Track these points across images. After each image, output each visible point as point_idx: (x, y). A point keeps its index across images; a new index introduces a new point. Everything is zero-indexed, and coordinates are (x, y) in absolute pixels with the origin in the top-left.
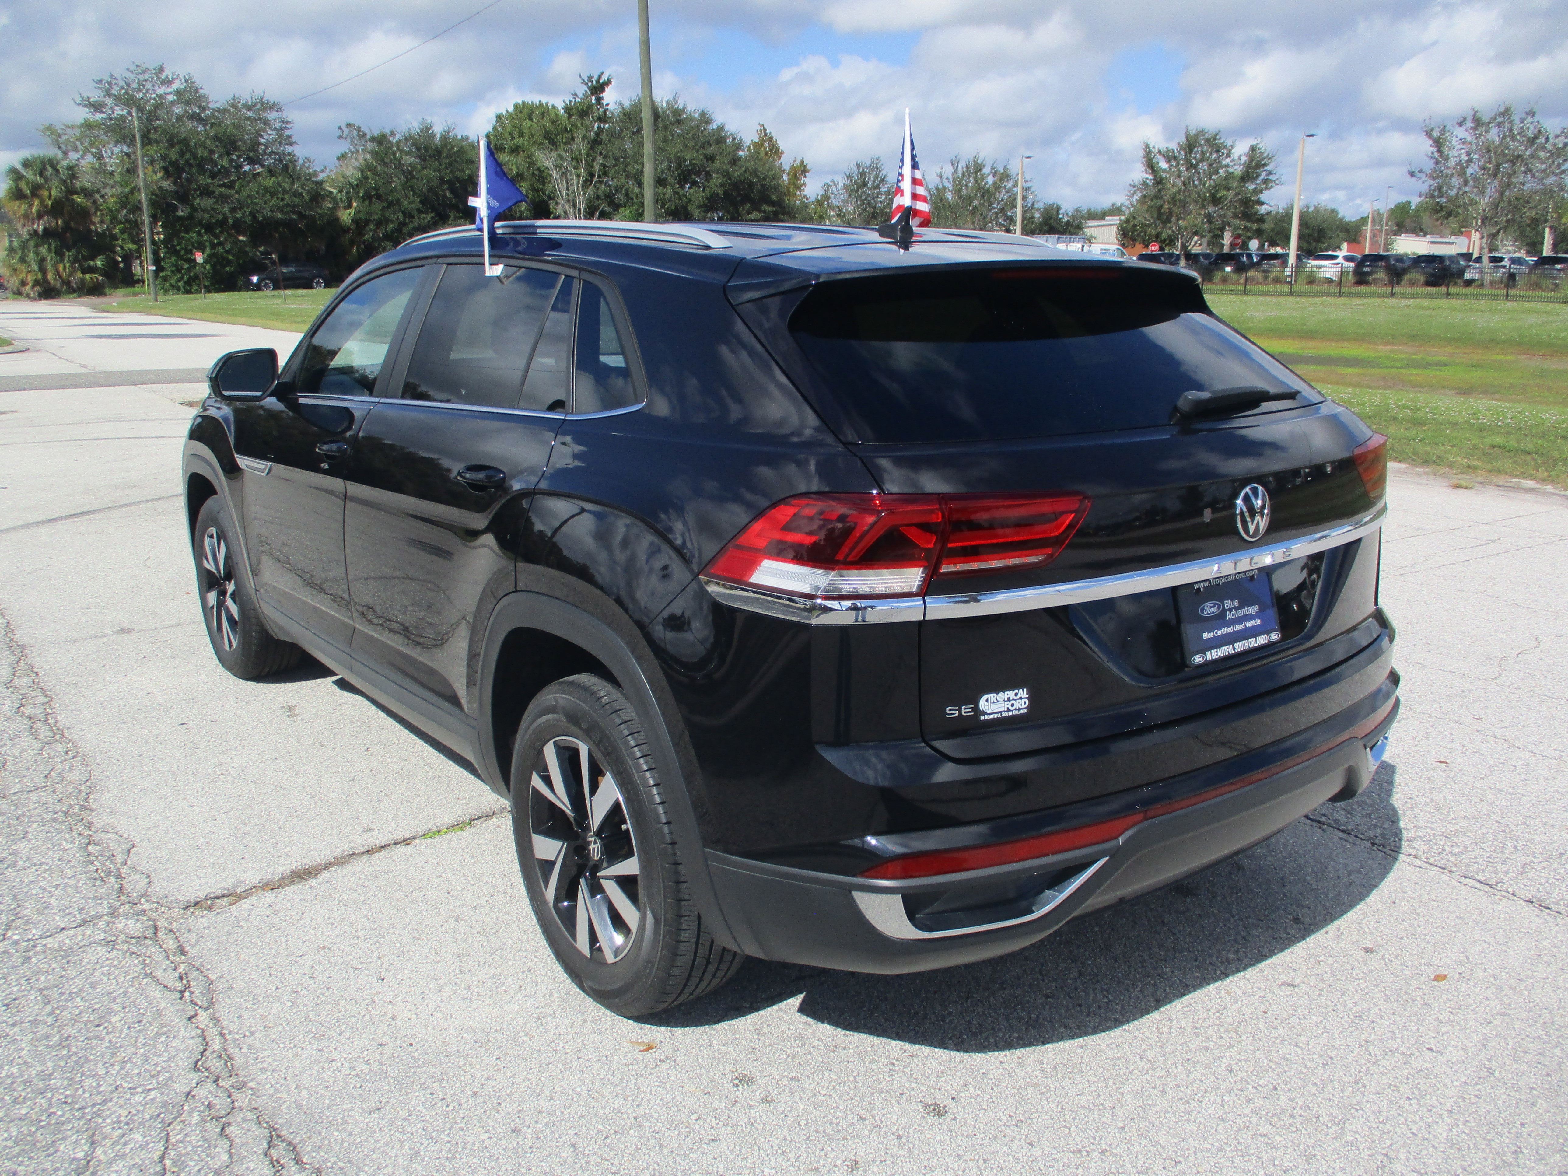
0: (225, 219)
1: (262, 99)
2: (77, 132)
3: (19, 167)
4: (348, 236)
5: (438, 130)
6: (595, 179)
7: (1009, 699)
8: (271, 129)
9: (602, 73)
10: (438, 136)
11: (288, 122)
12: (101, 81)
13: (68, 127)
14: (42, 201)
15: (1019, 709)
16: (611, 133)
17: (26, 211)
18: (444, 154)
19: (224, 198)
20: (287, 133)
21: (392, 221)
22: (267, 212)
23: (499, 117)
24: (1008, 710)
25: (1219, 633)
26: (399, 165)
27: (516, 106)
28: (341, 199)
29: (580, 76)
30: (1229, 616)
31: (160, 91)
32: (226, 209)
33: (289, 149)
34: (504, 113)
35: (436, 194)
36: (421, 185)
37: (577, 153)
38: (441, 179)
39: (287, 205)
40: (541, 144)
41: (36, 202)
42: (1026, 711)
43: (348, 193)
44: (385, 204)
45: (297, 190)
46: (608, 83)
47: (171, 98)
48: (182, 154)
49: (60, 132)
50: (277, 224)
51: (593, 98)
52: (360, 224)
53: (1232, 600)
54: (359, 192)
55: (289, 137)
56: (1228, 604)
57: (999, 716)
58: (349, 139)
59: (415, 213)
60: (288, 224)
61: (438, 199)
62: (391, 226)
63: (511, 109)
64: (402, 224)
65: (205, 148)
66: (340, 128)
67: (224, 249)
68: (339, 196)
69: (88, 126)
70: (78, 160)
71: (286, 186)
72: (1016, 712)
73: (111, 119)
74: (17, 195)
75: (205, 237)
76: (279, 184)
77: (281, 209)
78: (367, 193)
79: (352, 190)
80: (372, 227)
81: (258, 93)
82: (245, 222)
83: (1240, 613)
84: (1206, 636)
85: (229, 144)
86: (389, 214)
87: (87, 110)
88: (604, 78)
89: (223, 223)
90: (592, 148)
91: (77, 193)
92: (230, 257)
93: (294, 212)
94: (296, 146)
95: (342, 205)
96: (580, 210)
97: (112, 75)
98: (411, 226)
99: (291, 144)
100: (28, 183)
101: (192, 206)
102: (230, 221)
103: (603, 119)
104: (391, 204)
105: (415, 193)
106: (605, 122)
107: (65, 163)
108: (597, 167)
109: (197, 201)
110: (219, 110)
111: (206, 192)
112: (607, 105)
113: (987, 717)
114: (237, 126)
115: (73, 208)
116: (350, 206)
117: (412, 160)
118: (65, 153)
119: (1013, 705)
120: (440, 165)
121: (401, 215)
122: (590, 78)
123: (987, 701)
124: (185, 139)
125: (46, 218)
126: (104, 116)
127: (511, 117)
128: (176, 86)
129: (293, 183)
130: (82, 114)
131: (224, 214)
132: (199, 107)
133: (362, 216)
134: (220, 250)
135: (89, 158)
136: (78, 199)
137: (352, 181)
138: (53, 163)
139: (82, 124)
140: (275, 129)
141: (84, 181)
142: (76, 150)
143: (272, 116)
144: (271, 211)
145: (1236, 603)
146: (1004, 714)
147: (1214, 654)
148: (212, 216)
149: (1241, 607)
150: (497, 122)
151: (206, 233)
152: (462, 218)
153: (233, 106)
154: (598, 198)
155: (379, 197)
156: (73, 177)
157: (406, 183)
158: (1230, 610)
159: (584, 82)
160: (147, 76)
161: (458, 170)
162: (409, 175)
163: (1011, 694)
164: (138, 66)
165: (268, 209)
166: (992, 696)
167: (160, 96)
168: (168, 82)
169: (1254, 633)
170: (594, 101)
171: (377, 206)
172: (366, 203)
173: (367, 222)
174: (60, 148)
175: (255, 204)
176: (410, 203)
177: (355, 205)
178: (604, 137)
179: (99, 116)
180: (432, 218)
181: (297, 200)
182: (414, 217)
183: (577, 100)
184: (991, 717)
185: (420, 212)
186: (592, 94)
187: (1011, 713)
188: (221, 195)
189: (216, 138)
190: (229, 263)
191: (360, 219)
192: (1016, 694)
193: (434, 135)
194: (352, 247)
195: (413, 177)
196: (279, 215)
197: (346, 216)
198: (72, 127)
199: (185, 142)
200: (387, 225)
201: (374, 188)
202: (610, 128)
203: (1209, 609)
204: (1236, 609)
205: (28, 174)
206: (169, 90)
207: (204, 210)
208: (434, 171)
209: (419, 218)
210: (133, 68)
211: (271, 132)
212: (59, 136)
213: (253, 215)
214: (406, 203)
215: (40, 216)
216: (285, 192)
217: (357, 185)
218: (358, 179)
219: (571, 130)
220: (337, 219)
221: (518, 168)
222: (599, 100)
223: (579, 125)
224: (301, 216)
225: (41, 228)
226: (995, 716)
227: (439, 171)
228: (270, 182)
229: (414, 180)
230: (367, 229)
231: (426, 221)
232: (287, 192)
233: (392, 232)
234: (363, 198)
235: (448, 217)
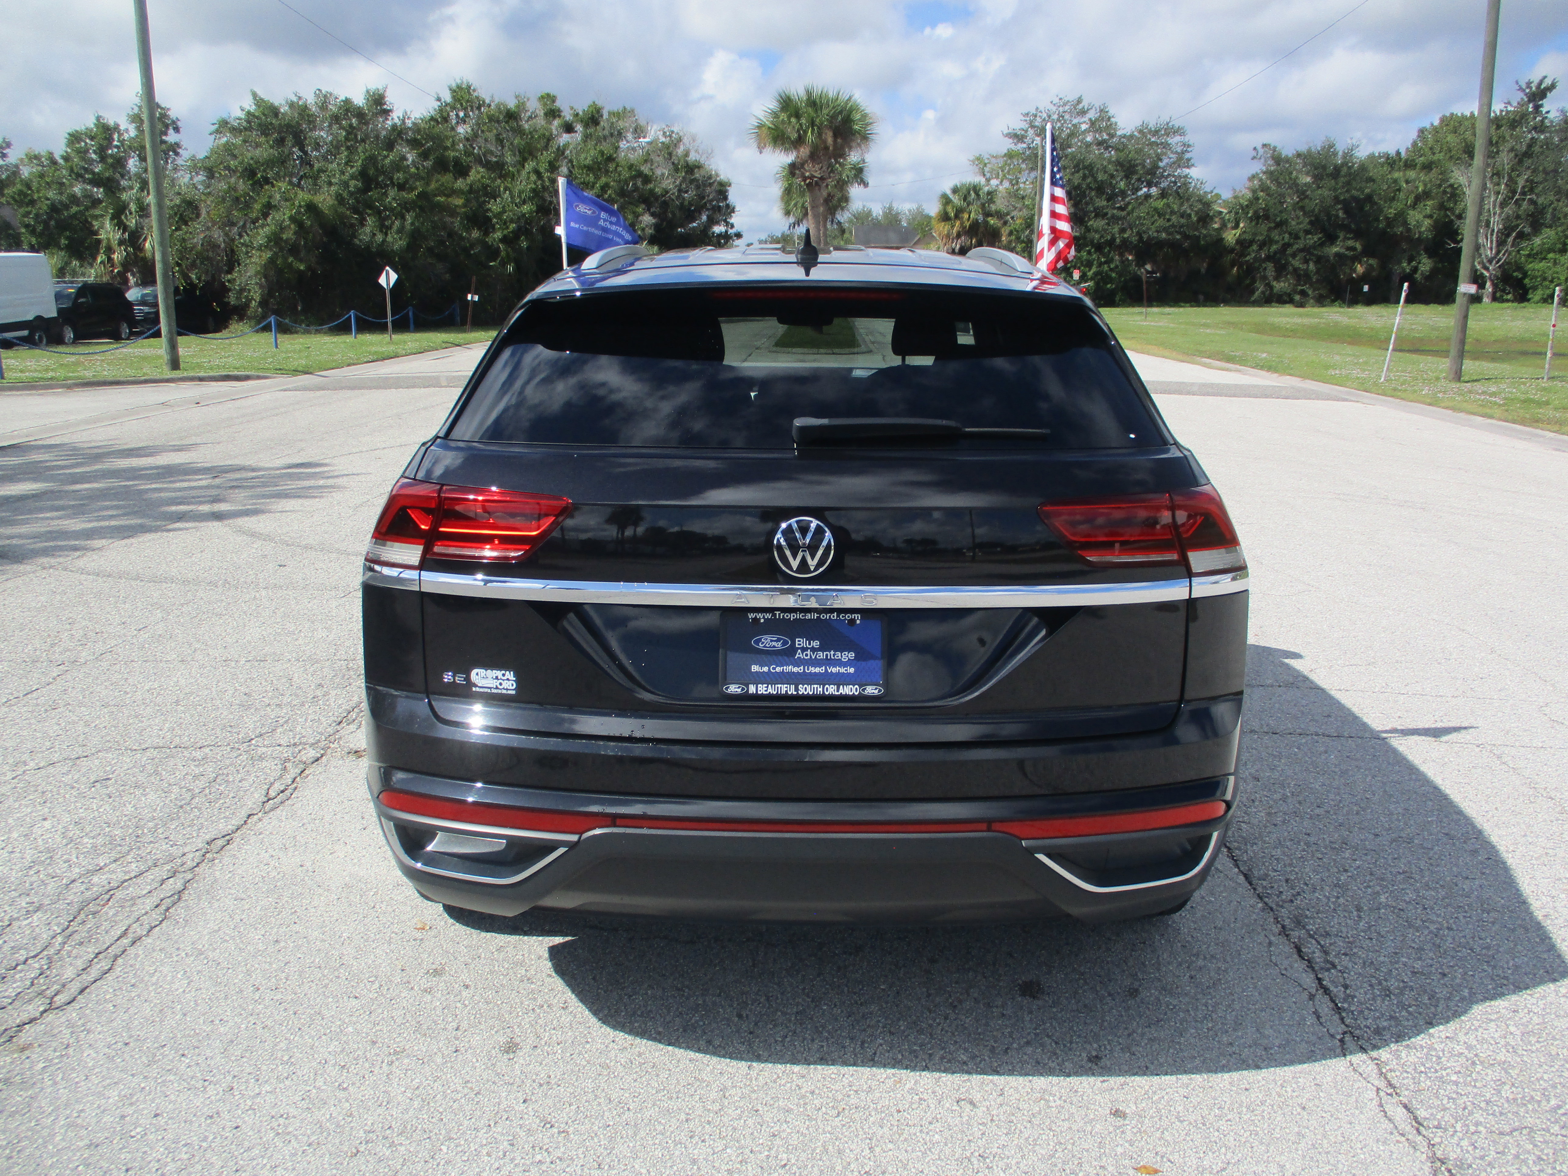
0: (1113, 239)
1: (1168, 124)
2: (1001, 162)
3: (949, 192)
4: (1229, 258)
5: (1341, 148)
6: (1517, 197)
7: (497, 678)
8: (1172, 152)
9: (1545, 77)
10: (1340, 153)
11: (1189, 146)
12: (1028, 114)
13: (993, 157)
14: (962, 224)
15: (507, 689)
16: (1547, 143)
17: (949, 231)
18: (1342, 173)
19: (1115, 219)
20: (1187, 156)
21: (1277, 242)
22: (1152, 233)
23: (1422, 131)
24: (497, 688)
25: (778, 669)
26: (1295, 184)
27: (1443, 120)
28: (1229, 220)
29: (1517, 83)
30: (799, 655)
31: (1075, 121)
32: (1116, 229)
33: (1186, 171)
34: (1428, 126)
35: (1328, 215)
36: (1313, 204)
37: (1500, 169)
38: (1336, 200)
39: (1173, 226)
40: (1459, 159)
41: (958, 223)
42: (514, 692)
43: (1237, 213)
44: (1273, 225)
45: (1185, 212)
46: (1552, 87)
47: (1084, 127)
48: (1084, 177)
49: (986, 161)
50: (1160, 244)
51: (1531, 105)
52: (1243, 244)
53: (810, 639)
54: (1248, 213)
55: (1189, 160)
56: (800, 642)
57: (489, 691)
58: (1262, 160)
59: (1301, 234)
60: (1173, 245)
61: (1329, 219)
62: (1274, 247)
63: (1436, 123)
64: (1286, 246)
65: (1105, 172)
66: (1255, 149)
67: (1109, 267)
68: (1227, 217)
69: (1010, 155)
70: (997, 186)
71: (1176, 207)
72: (504, 692)
73: (1029, 148)
74: (945, 217)
75: (1094, 256)
76: (1168, 205)
77: (1165, 230)
78: (1256, 213)
79: (1240, 210)
80: (1255, 247)
81: (1165, 119)
82: (1131, 242)
83: (821, 655)
84: (755, 668)
85: (1128, 168)
86: (1275, 235)
87: (1011, 141)
88: (1548, 82)
89: (1111, 243)
90: (1520, 162)
91: (991, 215)
92: (1114, 275)
93: (1179, 233)
94: (1193, 168)
95: (1229, 225)
96: (1493, 230)
97: (1037, 109)
98: (1296, 247)
99: (1188, 167)
100: (953, 207)
101: (1086, 227)
102: (1118, 240)
103: (1540, 128)
104: (1279, 225)
105: (1305, 214)
106: (1542, 132)
107: (986, 189)
108: (1521, 182)
109: (1091, 223)
110: (1124, 136)
111: (1099, 214)
112: (1548, 112)
113: (478, 689)
114: (1139, 151)
115: (986, 229)
116: (1236, 226)
117: (1308, 179)
118: (988, 180)
119: (501, 684)
120: (1337, 184)
121: (1287, 236)
122: (1529, 84)
123: (477, 674)
124: (1090, 165)
125: (963, 238)
126: (1025, 146)
127: (1435, 130)
128: (1092, 115)
129: (1182, 204)
130: (1008, 145)
131: (1113, 235)
132: (1108, 134)
133: (1247, 237)
134: (1106, 268)
135: (1006, 184)
136: (992, 221)
137: (1241, 201)
138: (976, 189)
139: (1005, 154)
140: (1176, 153)
141: (1000, 204)
142: (997, 178)
143: (1174, 140)
144: (1158, 232)
145: (816, 644)
146: (494, 691)
147: (762, 689)
148: (1102, 236)
149: (822, 649)
150: (1419, 136)
151: (1095, 252)
152: (1352, 238)
153: (1141, 132)
154: (1518, 217)
155: (1267, 217)
156: (991, 201)
157: (1298, 203)
158: (804, 649)
159: (1521, 89)
160: (1067, 108)
161: (1355, 189)
162: (1302, 194)
163: (499, 673)
164: (1061, 99)
165: (1155, 229)
166: (482, 672)
167: (1075, 126)
168: (1083, 112)
169: (840, 680)
170: (1530, 110)
171: (1264, 227)
172: (1253, 223)
173: (1251, 242)
174: (984, 175)
175: (1142, 224)
176: (1298, 224)
177: (1241, 225)
178: (1537, 149)
179: (1021, 146)
180: (1319, 239)
181: (1183, 221)
182: (1300, 238)
183: (1510, 108)
184: (482, 690)
185: (1307, 232)
186: (1530, 101)
187: (500, 691)
188: (1113, 216)
189: (1119, 163)
190: (1111, 280)
191: (1245, 239)
192: (504, 675)
193: (1335, 154)
194: (1233, 266)
195: (1307, 197)
196: (1164, 235)
197: (1231, 237)
198: (996, 157)
199: (1090, 167)
200: (1271, 245)
201: (1264, 209)
202: (1546, 138)
203: (769, 642)
204: (813, 650)
205: (956, 199)
206: (1083, 120)
207: (1096, 231)
208: (1330, 190)
209: (1305, 239)
210: (1056, 100)
211: (1171, 156)
212: (985, 165)
213: (1139, 234)
214: (1294, 223)
215: (959, 236)
216: (1173, 212)
217: (1247, 206)
218: (1249, 200)
219: (1497, 143)
220: (1222, 239)
221: (1425, 185)
222: (1537, 108)
223: (1508, 138)
224: (1186, 237)
225: (958, 246)
226: (486, 690)
227: (1335, 190)
228: (1160, 204)
229: (1307, 201)
230: (1251, 249)
231: (1312, 242)
232: (1175, 213)
233: (1275, 253)
234: (1251, 219)
235: (1337, 237)
